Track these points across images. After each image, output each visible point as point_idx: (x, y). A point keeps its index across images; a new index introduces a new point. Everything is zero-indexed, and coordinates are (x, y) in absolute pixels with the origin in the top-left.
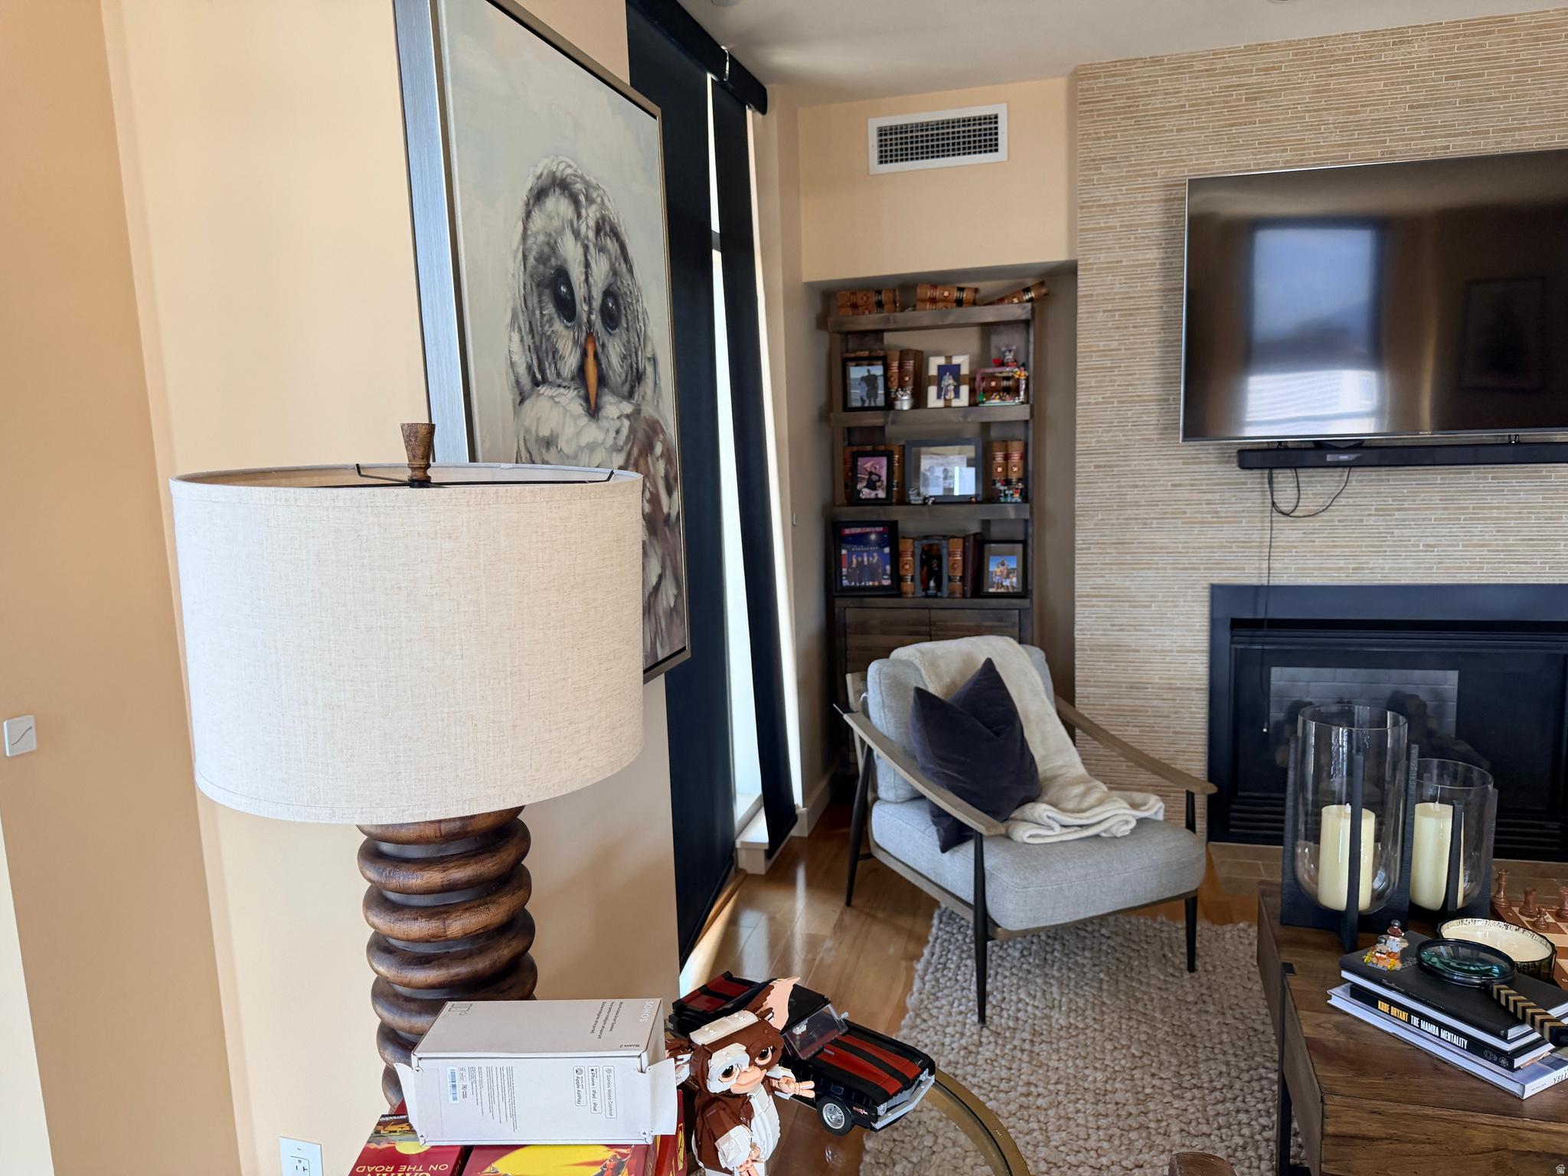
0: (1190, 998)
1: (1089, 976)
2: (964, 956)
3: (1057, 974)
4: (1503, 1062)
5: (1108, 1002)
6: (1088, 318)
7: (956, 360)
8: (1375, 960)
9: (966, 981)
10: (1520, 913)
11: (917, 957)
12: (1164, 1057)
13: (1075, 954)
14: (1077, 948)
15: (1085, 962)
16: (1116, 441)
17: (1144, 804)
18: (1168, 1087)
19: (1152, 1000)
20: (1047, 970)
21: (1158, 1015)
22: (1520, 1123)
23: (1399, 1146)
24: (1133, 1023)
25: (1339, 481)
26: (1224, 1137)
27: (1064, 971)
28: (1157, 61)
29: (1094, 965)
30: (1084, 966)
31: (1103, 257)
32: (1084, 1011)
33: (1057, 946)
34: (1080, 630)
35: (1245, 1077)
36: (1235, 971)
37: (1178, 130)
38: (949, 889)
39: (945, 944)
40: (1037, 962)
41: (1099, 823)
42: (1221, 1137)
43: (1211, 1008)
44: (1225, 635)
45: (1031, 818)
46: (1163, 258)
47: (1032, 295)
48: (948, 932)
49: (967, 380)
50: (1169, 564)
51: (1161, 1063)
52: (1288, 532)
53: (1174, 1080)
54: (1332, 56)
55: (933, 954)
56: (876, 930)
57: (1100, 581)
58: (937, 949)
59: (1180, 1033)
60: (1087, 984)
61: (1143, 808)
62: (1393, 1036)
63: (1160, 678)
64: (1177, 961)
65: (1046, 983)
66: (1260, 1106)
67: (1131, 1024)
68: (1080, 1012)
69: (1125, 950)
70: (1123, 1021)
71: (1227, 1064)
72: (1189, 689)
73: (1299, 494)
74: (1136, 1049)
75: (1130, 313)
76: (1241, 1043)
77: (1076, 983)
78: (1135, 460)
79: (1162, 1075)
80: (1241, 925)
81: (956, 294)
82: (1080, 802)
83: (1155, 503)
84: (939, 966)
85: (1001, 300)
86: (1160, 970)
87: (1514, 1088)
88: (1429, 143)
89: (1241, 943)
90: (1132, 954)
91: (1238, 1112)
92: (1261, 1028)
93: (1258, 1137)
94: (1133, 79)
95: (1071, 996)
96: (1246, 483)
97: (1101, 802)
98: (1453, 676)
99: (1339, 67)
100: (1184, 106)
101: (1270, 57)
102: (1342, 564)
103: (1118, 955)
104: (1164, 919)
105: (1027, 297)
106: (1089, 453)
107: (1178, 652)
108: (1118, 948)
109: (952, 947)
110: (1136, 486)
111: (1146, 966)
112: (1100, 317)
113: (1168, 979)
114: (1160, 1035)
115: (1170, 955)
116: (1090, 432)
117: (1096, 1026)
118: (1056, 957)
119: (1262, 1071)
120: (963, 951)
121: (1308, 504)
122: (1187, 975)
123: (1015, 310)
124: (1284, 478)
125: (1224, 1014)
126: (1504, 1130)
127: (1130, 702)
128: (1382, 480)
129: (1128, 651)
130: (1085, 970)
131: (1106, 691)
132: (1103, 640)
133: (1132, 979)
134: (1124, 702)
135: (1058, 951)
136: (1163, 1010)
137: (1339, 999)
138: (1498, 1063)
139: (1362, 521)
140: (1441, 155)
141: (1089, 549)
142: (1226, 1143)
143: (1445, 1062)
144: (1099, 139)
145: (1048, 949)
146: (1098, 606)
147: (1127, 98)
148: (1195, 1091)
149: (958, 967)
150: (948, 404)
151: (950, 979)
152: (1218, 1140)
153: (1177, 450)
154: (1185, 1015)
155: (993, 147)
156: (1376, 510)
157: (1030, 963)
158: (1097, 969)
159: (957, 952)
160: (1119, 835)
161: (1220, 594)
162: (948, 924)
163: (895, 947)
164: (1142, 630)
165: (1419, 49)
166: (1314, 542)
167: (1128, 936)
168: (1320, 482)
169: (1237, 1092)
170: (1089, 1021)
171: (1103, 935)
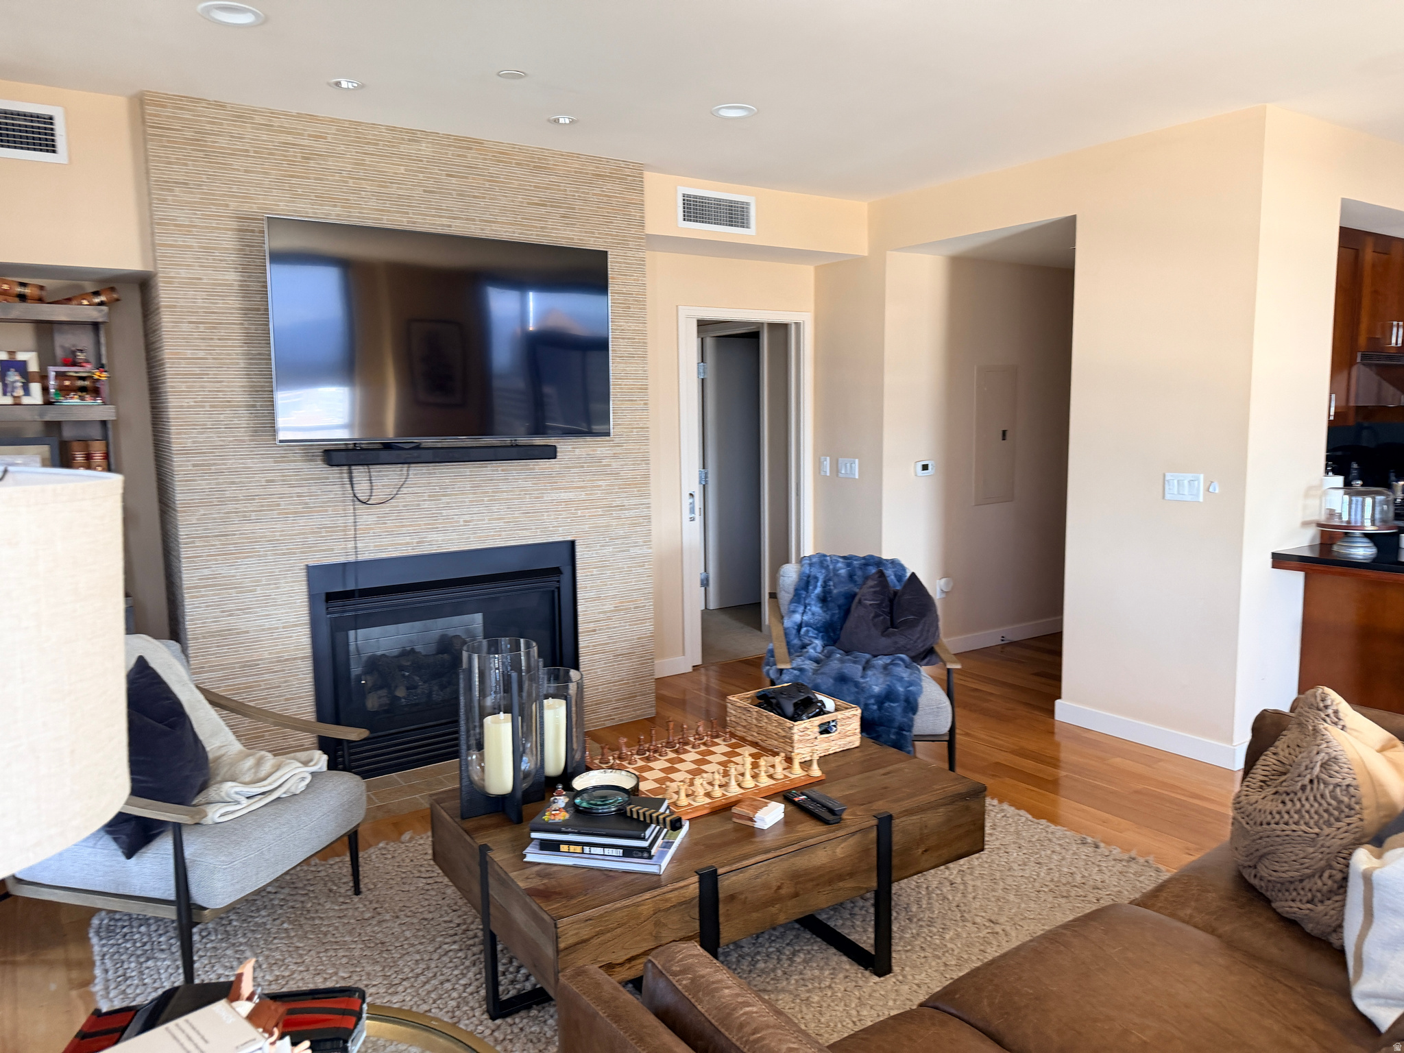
0: (367, 915)
1: (274, 930)
2: (142, 960)
3: (242, 940)
4: (646, 855)
5: (301, 945)
6: (173, 327)
7: (21, 356)
8: (552, 817)
9: (155, 982)
10: (600, 763)
11: (90, 981)
12: (369, 968)
13: (251, 917)
14: (252, 911)
15: (264, 920)
16: (211, 442)
17: (311, 760)
18: (382, 990)
19: (337, 929)
20: (232, 941)
21: (347, 939)
22: (665, 889)
23: (602, 938)
24: (331, 953)
25: (401, 475)
26: (441, 1006)
27: (249, 935)
28: (221, 106)
29: (274, 920)
30: (265, 924)
31: (183, 273)
32: (283, 960)
33: (233, 917)
34: (192, 620)
35: (435, 956)
36: (391, 882)
37: (246, 171)
38: (137, 894)
39: (116, 957)
40: (220, 937)
41: (280, 786)
42: (439, 1008)
43: (388, 917)
44: (322, 607)
45: (218, 798)
46: (241, 281)
47: (103, 298)
48: (113, 945)
49: (37, 377)
50: (269, 551)
51: (368, 974)
52: (367, 517)
53: (385, 982)
54: (366, 138)
55: (106, 971)
56: (22, 974)
57: (206, 572)
58: (108, 963)
59: (372, 945)
60: (275, 938)
61: (311, 764)
62: (575, 867)
63: (270, 654)
64: (342, 891)
65: (236, 952)
66: (456, 972)
67: (329, 954)
68: (280, 963)
69: (295, 898)
70: (321, 955)
71: (418, 952)
72: (295, 659)
73: (372, 486)
74: (344, 972)
75: (215, 326)
76: (421, 933)
77: (266, 940)
78: (230, 459)
79: (374, 983)
80: (381, 845)
81: (19, 290)
82: (256, 773)
83: (251, 498)
84: (119, 979)
85: (68, 301)
86: (333, 903)
87: (654, 869)
88: (438, 221)
89: (386, 859)
90: (303, 899)
91: (442, 983)
92: (430, 916)
93: (465, 995)
94: (199, 116)
95: (266, 953)
96: (327, 478)
97: (278, 768)
98: (478, 617)
99: (370, 149)
100: (247, 151)
101: (317, 127)
102: (408, 539)
103: (291, 904)
104: (317, 861)
105: (97, 300)
106: (186, 452)
107: (284, 627)
108: (288, 898)
109: (124, 957)
110: (233, 483)
111: (319, 904)
112: (185, 327)
113: (342, 907)
114: (357, 953)
115: (335, 888)
116: (185, 433)
117: (301, 968)
118: (235, 926)
119: (445, 947)
120: (138, 956)
121: (379, 495)
122: (356, 899)
123: (86, 311)
124: (359, 472)
125: (397, 917)
126: (658, 898)
127: (243, 680)
128: (430, 474)
129: (238, 633)
130: (268, 927)
131: (220, 674)
132: (214, 627)
133: (313, 919)
134: (238, 681)
135: (237, 920)
136: (350, 933)
137: (533, 855)
138: (642, 857)
139: (419, 505)
140: (446, 231)
141: (193, 542)
142: (445, 1010)
143: (611, 870)
144: (170, 163)
145: (224, 922)
146: (207, 595)
147: (196, 132)
148: (404, 983)
149: (141, 973)
150: (17, 402)
151: (137, 986)
152: (437, 1010)
153: (267, 451)
154: (369, 929)
155: (50, 147)
156: (430, 496)
157: (212, 941)
158: (278, 922)
159: (133, 959)
160: (298, 792)
161: (315, 574)
162: (109, 938)
163: (56, 981)
164: (250, 613)
165: (425, 149)
166: (386, 523)
167: (292, 886)
168: (387, 476)
169: (435, 970)
170: (293, 967)
171: (269, 892)
